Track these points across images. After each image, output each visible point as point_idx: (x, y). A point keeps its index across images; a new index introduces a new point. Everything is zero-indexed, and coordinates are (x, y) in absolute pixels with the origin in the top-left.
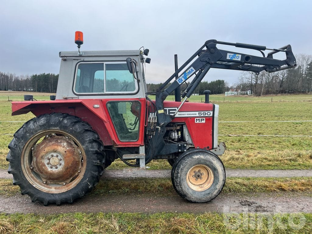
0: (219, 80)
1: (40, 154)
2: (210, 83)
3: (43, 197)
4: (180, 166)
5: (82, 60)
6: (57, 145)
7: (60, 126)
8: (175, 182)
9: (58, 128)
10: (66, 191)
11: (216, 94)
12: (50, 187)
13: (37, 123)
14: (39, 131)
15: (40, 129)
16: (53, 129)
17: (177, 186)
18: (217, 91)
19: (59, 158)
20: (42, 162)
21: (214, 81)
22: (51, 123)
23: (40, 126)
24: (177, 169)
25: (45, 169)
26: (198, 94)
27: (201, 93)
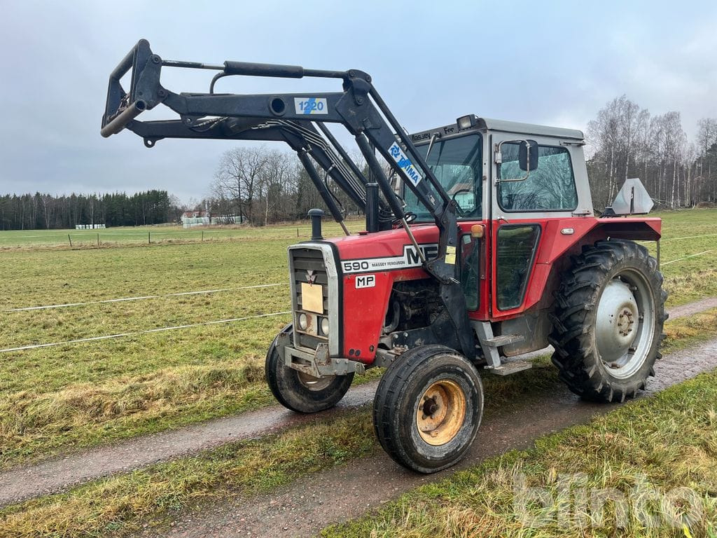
0: (154, 192)
2: (132, 199)
18: (153, 217)
26: (104, 225)
27: (112, 221)
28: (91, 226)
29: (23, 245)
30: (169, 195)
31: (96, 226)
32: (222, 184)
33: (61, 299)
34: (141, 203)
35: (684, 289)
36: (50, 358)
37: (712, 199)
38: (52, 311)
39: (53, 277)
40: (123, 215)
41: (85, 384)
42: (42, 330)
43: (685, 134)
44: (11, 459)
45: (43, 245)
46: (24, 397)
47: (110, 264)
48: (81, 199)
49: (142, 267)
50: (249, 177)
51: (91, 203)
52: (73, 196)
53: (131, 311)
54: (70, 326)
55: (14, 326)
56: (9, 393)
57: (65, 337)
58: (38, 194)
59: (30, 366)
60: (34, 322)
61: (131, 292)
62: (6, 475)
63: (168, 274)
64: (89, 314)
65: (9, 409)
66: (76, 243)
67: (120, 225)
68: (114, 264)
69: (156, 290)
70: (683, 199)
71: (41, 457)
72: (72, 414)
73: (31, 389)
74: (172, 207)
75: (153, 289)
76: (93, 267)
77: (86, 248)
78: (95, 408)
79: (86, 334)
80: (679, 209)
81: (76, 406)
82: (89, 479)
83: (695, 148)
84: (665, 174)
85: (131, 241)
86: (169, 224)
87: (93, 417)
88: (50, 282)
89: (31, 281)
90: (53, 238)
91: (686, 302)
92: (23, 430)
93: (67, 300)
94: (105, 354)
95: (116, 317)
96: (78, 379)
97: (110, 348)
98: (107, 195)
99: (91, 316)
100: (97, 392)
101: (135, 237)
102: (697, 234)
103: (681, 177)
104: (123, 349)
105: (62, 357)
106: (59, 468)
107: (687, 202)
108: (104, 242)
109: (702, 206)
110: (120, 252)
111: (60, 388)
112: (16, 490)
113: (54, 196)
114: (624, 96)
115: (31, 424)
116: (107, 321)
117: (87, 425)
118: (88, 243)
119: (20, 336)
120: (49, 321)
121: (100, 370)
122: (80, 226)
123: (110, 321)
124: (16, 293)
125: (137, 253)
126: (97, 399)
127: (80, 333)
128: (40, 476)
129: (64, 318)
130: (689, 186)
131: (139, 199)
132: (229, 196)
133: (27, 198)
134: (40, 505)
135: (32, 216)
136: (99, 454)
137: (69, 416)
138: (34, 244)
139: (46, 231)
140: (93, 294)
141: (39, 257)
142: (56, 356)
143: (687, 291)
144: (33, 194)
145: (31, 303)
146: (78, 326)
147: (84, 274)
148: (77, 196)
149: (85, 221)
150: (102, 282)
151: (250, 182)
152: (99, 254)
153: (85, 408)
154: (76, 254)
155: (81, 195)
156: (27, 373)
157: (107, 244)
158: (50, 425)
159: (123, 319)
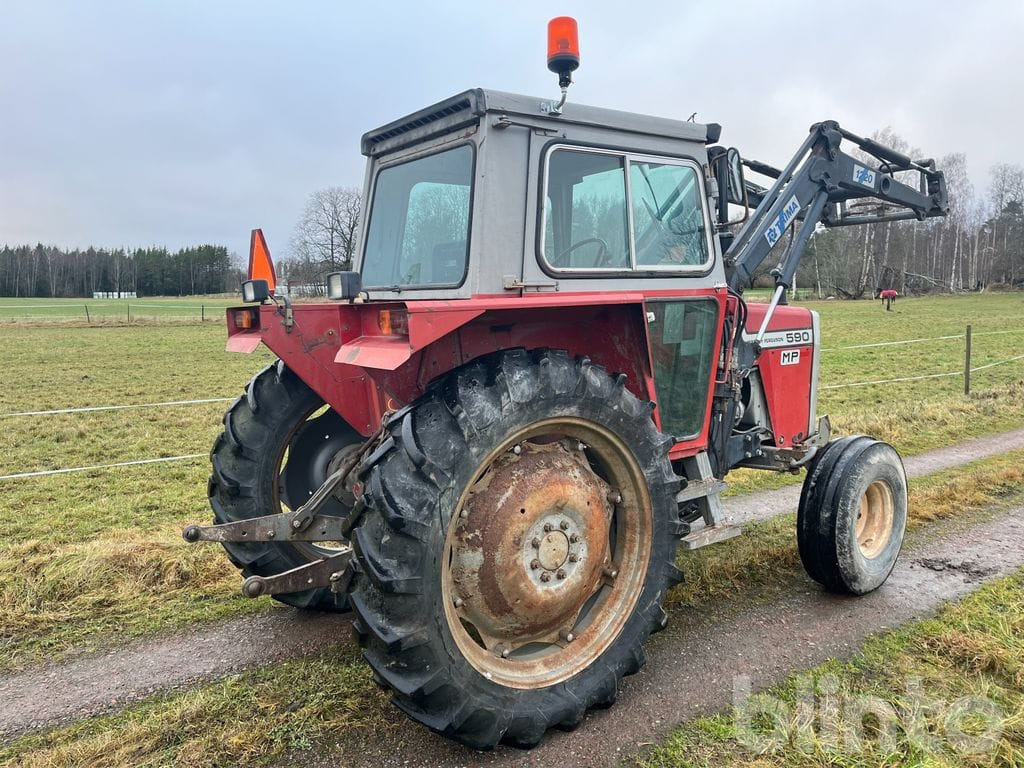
0: (208, 248)
1: (504, 529)
2: (176, 257)
3: (529, 711)
4: (849, 493)
5: (559, 135)
6: (562, 483)
7: (581, 400)
8: (838, 545)
9: (574, 409)
10: (590, 662)
11: (200, 294)
12: (528, 663)
13: (509, 396)
14: (510, 431)
15: (516, 422)
16: (559, 413)
17: (841, 554)
18: (205, 284)
19: (569, 535)
20: (518, 562)
21: (190, 249)
22: (557, 392)
23: (521, 407)
24: (843, 504)
25: (529, 592)
26: (134, 293)
27: (146, 288)
28: (116, 294)
29: (20, 319)
30: (229, 253)
31: (122, 294)
32: (307, 238)
33: (80, 400)
34: (189, 264)
35: (1007, 407)
36: (72, 488)
37: (1008, 280)
38: (68, 417)
39: (65, 365)
40: (163, 281)
41: (129, 530)
42: (55, 444)
43: (972, 186)
44: (22, 653)
45: (49, 319)
46: (35, 550)
47: (147, 349)
48: (102, 255)
49: (195, 355)
50: (347, 230)
51: (117, 262)
52: (91, 251)
53: (188, 420)
54: (98, 439)
55: (13, 436)
56: (12, 543)
57: (91, 455)
58: (40, 247)
59: (41, 500)
60: (43, 432)
61: (183, 390)
62: (15, 680)
63: (233, 365)
64: (125, 422)
65: (14, 570)
66: (96, 318)
67: (158, 294)
68: (154, 349)
69: (220, 388)
70: (966, 278)
71: (70, 650)
72: (116, 580)
73: (45, 537)
74: (234, 271)
75: (216, 387)
76: (123, 352)
77: (110, 326)
78: (152, 570)
79: (122, 452)
80: (963, 293)
81: (122, 567)
82: (151, 690)
83: (986, 206)
84: (941, 242)
85: (176, 318)
86: (228, 294)
87: (149, 585)
88: (61, 373)
89: (34, 372)
90: (61, 310)
91: (1016, 427)
92: (38, 605)
93: (89, 400)
94: (155, 483)
95: (165, 427)
96: (117, 522)
97: (163, 475)
98: (140, 250)
99: (128, 426)
100: (153, 545)
101: (182, 312)
102: (995, 329)
103: (966, 247)
104: (181, 477)
105: (89, 487)
106: (101, 671)
107: (972, 283)
108: (137, 317)
109: (994, 289)
110: (160, 333)
111: (91, 536)
112: (32, 708)
113: (63, 249)
114: (888, 130)
115: (51, 595)
116: (153, 434)
117: (140, 599)
118: (112, 318)
119: (22, 452)
120: (65, 430)
121: (150, 508)
122: (101, 294)
123: (157, 433)
124: (12, 388)
125: (187, 335)
126: (153, 556)
127: (113, 451)
128: (71, 683)
129: (87, 427)
130: (976, 260)
131: (186, 257)
132: (317, 256)
133: (24, 251)
134: (76, 737)
135: (30, 278)
136: (164, 649)
137: (112, 583)
138: (35, 318)
139: (50, 299)
140: (127, 392)
141: (42, 336)
142: (81, 485)
143: (1013, 409)
144: (33, 246)
145: (35, 403)
146: (109, 440)
147: (110, 363)
148: (97, 251)
149: (107, 287)
150: (138, 375)
151: (348, 237)
152: (131, 334)
153: (135, 570)
154: (96, 333)
155: (101, 250)
156: (38, 510)
157: (141, 320)
158: (82, 597)
159: (175, 431)
